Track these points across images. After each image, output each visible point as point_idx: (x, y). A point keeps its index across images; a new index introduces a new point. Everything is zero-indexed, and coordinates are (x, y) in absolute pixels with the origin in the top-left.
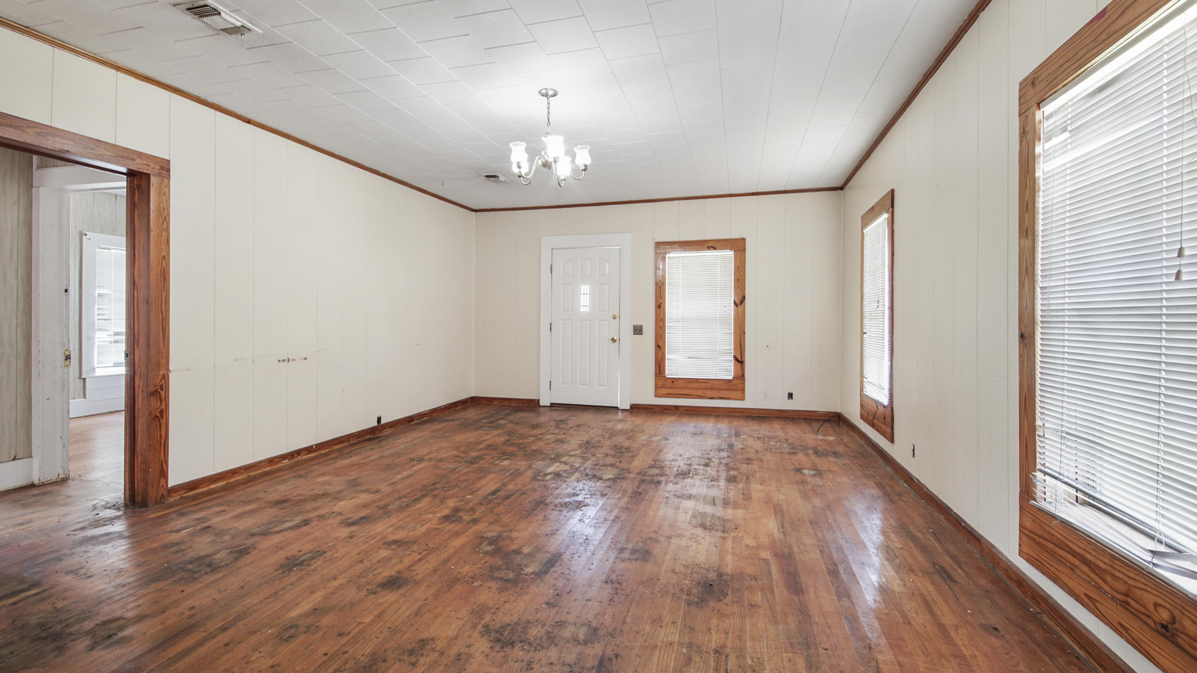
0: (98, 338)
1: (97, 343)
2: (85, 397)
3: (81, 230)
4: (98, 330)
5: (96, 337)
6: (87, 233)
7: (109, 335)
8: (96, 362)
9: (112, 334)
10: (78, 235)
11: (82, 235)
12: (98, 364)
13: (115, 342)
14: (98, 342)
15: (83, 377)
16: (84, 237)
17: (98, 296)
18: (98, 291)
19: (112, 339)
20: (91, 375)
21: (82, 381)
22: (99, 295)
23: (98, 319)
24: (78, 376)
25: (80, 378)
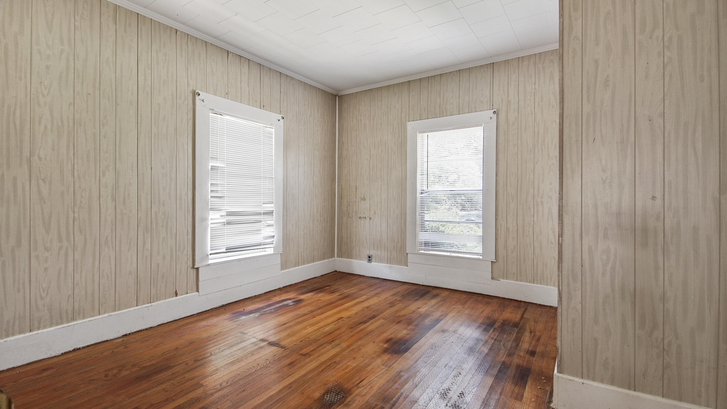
0: (211, 219)
1: (210, 226)
2: (198, 291)
3: (194, 89)
4: (212, 209)
5: (210, 219)
6: (200, 92)
7: (222, 216)
8: (209, 249)
9: (224, 214)
10: (191, 94)
11: (195, 94)
12: (211, 250)
13: (229, 223)
14: (211, 224)
15: (196, 267)
16: (197, 97)
17: (211, 169)
18: (212, 164)
19: (224, 220)
20: (204, 264)
21: (195, 270)
22: (213, 168)
23: (212, 197)
24: (191, 266)
25: (193, 267)
